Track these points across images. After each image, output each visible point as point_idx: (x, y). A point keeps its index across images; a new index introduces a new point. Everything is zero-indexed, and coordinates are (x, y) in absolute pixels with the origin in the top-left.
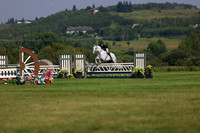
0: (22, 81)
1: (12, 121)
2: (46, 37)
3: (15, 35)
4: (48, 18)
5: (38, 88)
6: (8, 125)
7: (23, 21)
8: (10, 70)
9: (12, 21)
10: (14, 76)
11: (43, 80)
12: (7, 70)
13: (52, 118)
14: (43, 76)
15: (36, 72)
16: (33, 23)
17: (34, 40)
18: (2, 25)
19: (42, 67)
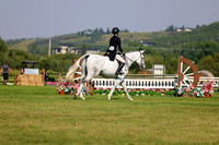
0: (180, 93)
1: (169, 135)
2: (207, 46)
3: (174, 44)
4: (211, 25)
5: (196, 101)
6: (165, 139)
7: (183, 28)
8: (168, 81)
9: (171, 29)
10: (171, 87)
11: (202, 92)
12: (164, 81)
13: (213, 135)
14: (203, 88)
15: (195, 84)
16: (194, 31)
17: (194, 49)
18: (161, 33)
19: (201, 79)
